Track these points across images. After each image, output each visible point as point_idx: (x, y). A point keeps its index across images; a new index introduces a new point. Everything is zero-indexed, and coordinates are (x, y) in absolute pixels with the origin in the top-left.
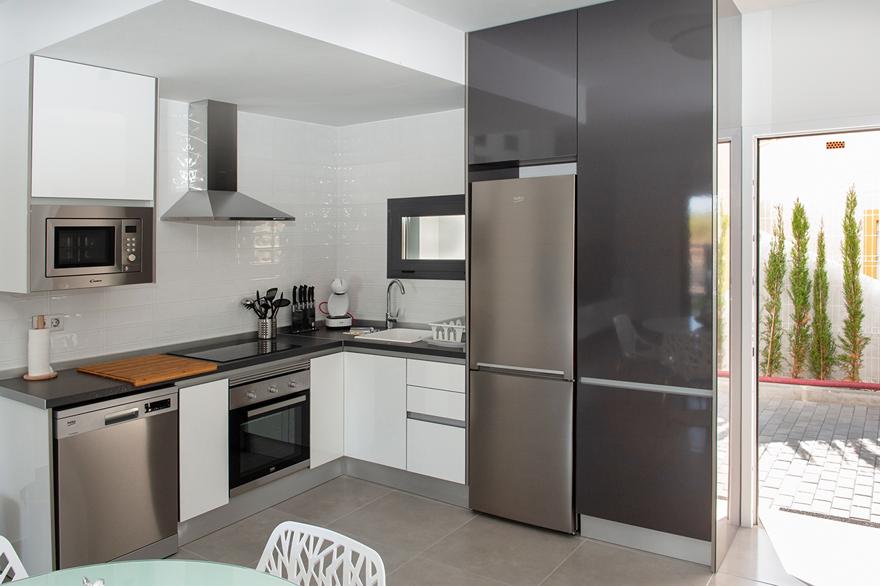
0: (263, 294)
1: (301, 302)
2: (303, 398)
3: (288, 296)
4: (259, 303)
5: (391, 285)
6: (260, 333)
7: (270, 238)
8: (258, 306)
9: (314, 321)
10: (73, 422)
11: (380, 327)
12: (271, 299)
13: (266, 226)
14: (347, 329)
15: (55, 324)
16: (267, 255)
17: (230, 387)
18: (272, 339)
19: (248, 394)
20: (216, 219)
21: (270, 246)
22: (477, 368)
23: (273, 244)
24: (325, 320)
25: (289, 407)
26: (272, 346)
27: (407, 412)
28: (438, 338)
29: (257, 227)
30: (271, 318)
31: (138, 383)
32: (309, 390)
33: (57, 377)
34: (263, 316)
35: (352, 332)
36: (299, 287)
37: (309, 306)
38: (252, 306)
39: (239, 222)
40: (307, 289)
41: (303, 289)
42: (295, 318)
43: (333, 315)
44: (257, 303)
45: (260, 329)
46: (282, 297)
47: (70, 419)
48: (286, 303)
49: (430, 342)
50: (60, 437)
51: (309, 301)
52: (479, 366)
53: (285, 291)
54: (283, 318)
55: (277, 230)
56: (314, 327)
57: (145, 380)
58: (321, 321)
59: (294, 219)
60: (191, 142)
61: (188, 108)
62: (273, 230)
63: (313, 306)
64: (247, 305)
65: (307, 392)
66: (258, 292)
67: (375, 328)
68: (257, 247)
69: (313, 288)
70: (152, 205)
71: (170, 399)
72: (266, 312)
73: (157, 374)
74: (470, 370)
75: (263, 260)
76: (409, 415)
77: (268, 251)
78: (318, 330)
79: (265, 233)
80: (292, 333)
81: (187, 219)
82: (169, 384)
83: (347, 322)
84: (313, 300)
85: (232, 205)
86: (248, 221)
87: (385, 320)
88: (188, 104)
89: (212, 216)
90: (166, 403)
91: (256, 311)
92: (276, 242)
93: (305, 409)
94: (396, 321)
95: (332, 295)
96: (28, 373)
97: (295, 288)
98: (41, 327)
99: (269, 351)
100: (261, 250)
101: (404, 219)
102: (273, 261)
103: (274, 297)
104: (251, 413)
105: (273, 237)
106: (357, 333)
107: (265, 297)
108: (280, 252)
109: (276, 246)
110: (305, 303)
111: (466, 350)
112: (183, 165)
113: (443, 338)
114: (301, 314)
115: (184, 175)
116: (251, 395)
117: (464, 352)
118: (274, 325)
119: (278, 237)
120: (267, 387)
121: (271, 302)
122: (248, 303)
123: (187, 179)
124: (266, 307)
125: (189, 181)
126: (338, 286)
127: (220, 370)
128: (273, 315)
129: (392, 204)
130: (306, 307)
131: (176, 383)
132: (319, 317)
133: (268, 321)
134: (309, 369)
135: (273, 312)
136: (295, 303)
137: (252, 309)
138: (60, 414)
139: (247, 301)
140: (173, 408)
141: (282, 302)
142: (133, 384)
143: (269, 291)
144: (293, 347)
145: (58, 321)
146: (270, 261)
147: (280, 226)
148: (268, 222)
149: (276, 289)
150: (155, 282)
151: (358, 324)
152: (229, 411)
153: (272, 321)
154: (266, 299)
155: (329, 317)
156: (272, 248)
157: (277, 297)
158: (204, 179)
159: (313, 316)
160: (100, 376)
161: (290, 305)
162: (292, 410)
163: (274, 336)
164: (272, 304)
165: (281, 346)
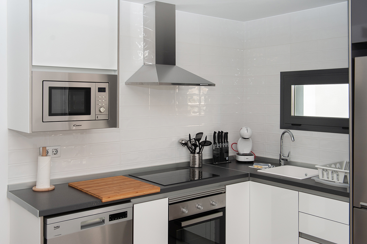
0: (193, 136)
1: (219, 143)
2: (220, 214)
3: (210, 139)
4: (191, 143)
5: (283, 133)
6: (191, 163)
7: (198, 98)
8: (190, 145)
9: (228, 156)
10: (58, 227)
11: (276, 163)
12: (199, 140)
13: (195, 90)
14: (251, 163)
15: (55, 153)
16: (196, 110)
17: (169, 204)
18: (199, 168)
19: (182, 209)
20: (161, 84)
21: (198, 104)
22: (360, 207)
23: (200, 102)
24: (235, 156)
25: (210, 220)
26: (199, 174)
27: (299, 232)
28: (323, 177)
29: (190, 90)
30: (198, 153)
31: (105, 200)
32: (225, 207)
33: (54, 189)
34: (193, 152)
35: (255, 166)
36: (217, 132)
37: (225, 146)
38: (186, 144)
39: (177, 86)
40: (223, 134)
41: (220, 134)
42: (215, 152)
43: (241, 152)
44: (189, 143)
45: (191, 160)
46: (206, 139)
47: (56, 225)
48: (209, 143)
49: (316, 179)
50: (48, 238)
51: (225, 142)
52: (362, 205)
53: (208, 135)
54: (207, 153)
55: (203, 92)
56: (228, 160)
57: (109, 197)
58: (232, 156)
59: (214, 85)
60: (145, 31)
61: (143, 7)
62: (200, 92)
63: (227, 146)
64: (182, 143)
65: (223, 210)
66: (190, 135)
67: (272, 164)
68: (189, 104)
69: (227, 133)
70: (116, 74)
71: (127, 212)
72: (195, 149)
73: (118, 193)
74: (353, 207)
75: (193, 113)
76: (301, 235)
77: (198, 107)
78: (231, 162)
79: (195, 94)
80: (212, 164)
81: (142, 84)
82: (127, 201)
83: (251, 159)
84: (227, 142)
85: (172, 75)
86: (183, 86)
87: (278, 158)
88: (143, 5)
89: (158, 82)
90: (123, 215)
91: (189, 148)
92: (202, 101)
93: (222, 221)
94: (287, 160)
95: (240, 139)
96: (36, 186)
97: (215, 133)
98: (44, 155)
99: (197, 178)
100: (192, 106)
101: (293, 86)
102: (200, 114)
103: (200, 139)
104: (184, 224)
105: (200, 98)
106: (259, 168)
107: (194, 139)
108: (205, 108)
109: (202, 104)
110: (222, 143)
111: (349, 191)
112: (140, 47)
113: (328, 178)
114: (219, 150)
115: (140, 54)
116: (184, 210)
117: (348, 192)
118: (200, 158)
119: (203, 97)
120: (195, 205)
121: (199, 142)
122: (183, 142)
123: (142, 57)
124: (195, 146)
125: (144, 58)
126: (245, 132)
127: (162, 191)
128: (200, 151)
129: (284, 75)
130: (222, 146)
131: (132, 200)
132: (231, 153)
133: (197, 155)
134: (225, 192)
135: (200, 149)
136: (215, 143)
137: (186, 146)
138: (49, 221)
139: (182, 141)
140: (129, 217)
141: (206, 143)
142: (101, 200)
143: (197, 134)
144: (214, 176)
145: (57, 151)
146: (198, 114)
147: (205, 89)
148: (197, 87)
149: (202, 133)
150: (118, 127)
151: (259, 160)
152: (169, 221)
153: (199, 155)
154: (196, 140)
155: (239, 154)
156: (200, 105)
157: (203, 139)
158: (153, 57)
159: (227, 152)
160: (81, 191)
161: (212, 144)
162: (213, 222)
163: (201, 166)
164: (200, 144)
165: (205, 175)
